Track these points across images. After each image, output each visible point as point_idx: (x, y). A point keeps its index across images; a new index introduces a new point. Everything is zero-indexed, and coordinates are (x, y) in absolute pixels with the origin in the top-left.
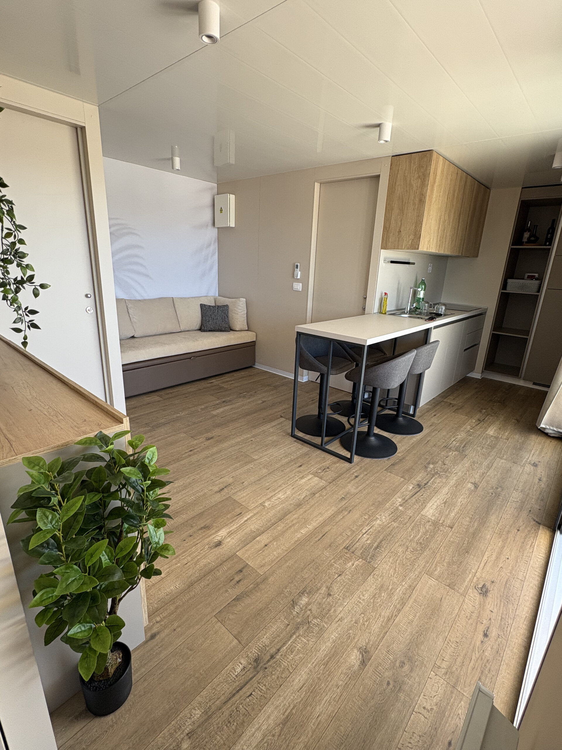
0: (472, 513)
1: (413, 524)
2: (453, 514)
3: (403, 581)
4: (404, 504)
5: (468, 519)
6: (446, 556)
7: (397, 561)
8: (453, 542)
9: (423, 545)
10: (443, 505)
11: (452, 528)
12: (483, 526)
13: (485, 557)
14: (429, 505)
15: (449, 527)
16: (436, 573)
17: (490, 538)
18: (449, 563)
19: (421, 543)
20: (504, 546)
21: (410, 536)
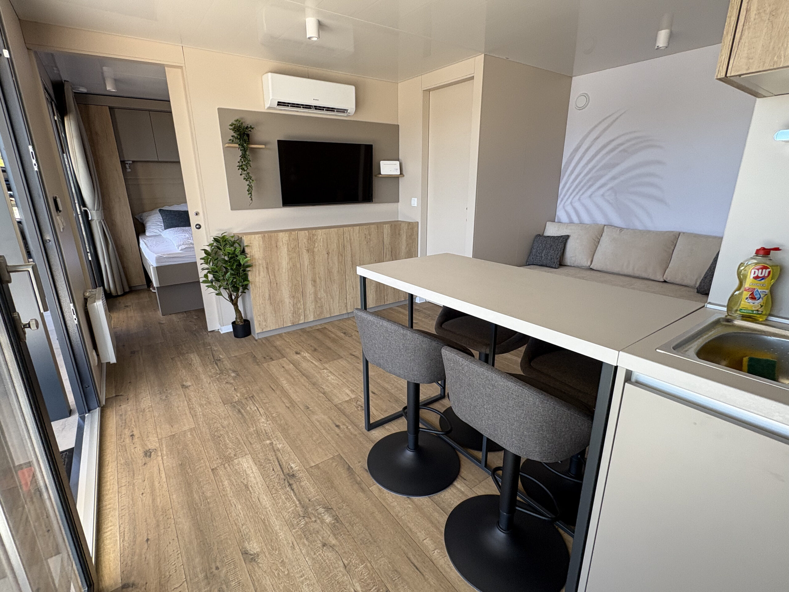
0: (211, 506)
1: (242, 441)
2: (226, 483)
3: (203, 414)
4: (271, 447)
5: (209, 494)
6: (194, 447)
7: (219, 417)
8: (199, 460)
9: (216, 439)
10: (245, 482)
11: (213, 470)
12: (188, 502)
13: (163, 475)
14: (255, 468)
15: (216, 469)
16: (189, 433)
17: (171, 497)
18: (187, 445)
19: (219, 437)
20: (152, 503)
21: (231, 433)
